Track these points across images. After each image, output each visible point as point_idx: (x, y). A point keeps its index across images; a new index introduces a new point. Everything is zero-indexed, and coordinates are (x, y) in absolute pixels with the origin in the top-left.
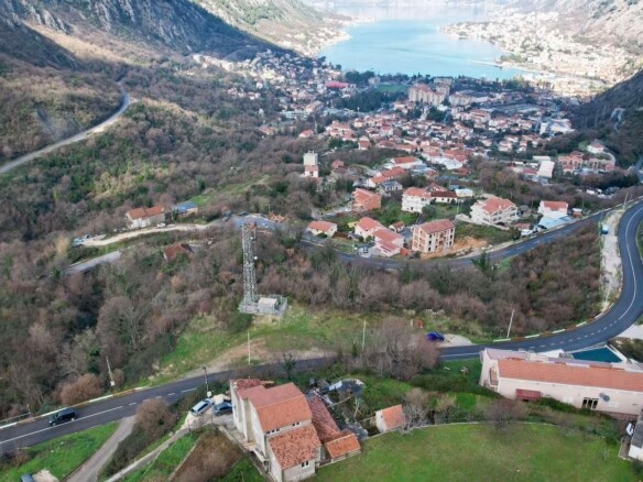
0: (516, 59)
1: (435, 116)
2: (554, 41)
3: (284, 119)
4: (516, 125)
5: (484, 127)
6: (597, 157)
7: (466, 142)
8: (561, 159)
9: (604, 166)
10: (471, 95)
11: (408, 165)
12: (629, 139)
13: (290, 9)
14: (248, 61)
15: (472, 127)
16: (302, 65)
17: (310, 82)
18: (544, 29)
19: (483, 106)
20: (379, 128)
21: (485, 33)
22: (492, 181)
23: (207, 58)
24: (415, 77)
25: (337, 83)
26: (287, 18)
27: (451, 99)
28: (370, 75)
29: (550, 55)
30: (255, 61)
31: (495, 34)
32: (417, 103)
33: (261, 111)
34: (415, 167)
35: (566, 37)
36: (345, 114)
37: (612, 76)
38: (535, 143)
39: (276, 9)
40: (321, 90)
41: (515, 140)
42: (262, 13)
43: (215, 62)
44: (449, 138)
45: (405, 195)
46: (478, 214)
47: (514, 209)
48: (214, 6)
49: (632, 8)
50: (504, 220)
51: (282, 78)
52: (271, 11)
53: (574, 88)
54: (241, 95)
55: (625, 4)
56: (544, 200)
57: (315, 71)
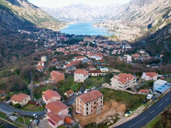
0: (113, 31)
1: (92, 45)
2: (122, 26)
3: (44, 47)
4: (115, 47)
5: (106, 47)
6: (142, 55)
7: (101, 52)
8: (133, 55)
9: (147, 57)
10: (102, 39)
11: (82, 59)
12: (152, 48)
13: (51, 19)
14: (37, 32)
15: (103, 48)
16: (53, 33)
17: (55, 37)
18: (118, 24)
19: (105, 42)
20: (74, 49)
21: (104, 25)
22: (115, 64)
23: (23, 31)
24: (85, 36)
25: (63, 37)
26: (50, 22)
27: (96, 41)
28: (73, 35)
29: (121, 30)
30: (39, 32)
31: (107, 25)
32: (86, 42)
33: (37, 45)
34: (84, 60)
35: (124, 25)
36: (64, 45)
37: (138, 34)
38: (123, 51)
39: (47, 19)
40: (58, 39)
41: (116, 51)
42: (43, 20)
43: (25, 32)
44: (96, 51)
45: (75, 74)
46: (115, 84)
47: (135, 79)
48: (28, 18)
49: (140, 18)
50: (130, 86)
51: (47, 36)
52: (45, 20)
53: (129, 37)
54: (31, 40)
55: (138, 17)
56: (145, 72)
57: (57, 35)
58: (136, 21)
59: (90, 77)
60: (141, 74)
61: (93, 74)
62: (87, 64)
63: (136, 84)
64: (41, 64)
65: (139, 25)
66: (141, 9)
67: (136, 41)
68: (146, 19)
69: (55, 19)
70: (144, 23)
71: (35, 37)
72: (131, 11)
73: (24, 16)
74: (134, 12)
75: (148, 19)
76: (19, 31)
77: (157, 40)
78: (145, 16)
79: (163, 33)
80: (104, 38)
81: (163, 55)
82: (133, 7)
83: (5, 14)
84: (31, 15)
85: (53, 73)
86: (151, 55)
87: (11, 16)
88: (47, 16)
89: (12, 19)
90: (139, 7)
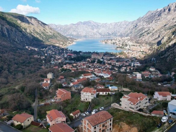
0: (121, 48)
1: (99, 62)
2: (130, 43)
3: (51, 64)
4: (124, 64)
5: (115, 65)
6: (153, 72)
7: (110, 69)
8: (143, 73)
9: (158, 75)
10: (110, 56)
11: (89, 77)
12: (162, 66)
13: (59, 36)
14: (44, 49)
15: (111, 65)
16: (61, 50)
17: (63, 54)
18: (127, 41)
19: (114, 59)
20: (81, 65)
21: (112, 42)
22: (125, 82)
23: (30, 47)
24: (93, 52)
25: (71, 54)
26: (58, 38)
27: (104, 57)
28: (80, 52)
29: (130, 47)
30: (47, 49)
31: (115, 42)
32: (94, 59)
33: (43, 61)
34: (91, 77)
35: (133, 42)
36: (72, 62)
37: (147, 51)
38: (132, 68)
39: (55, 36)
40: (66, 56)
41: (125, 68)
42: (50, 37)
43: (33, 48)
44: (104, 68)
45: (82, 92)
46: (126, 104)
47: (147, 99)
48: (36, 35)
49: (149, 35)
50: (142, 107)
51: (54, 53)
52: (53, 37)
53: (138, 54)
54: (38, 57)
55: (146, 34)
56: (157, 91)
57: (65, 51)
58: (145, 38)
59: (98, 96)
60: (152, 94)
61: (101, 93)
62: (94, 82)
63: (148, 104)
64: (47, 81)
65: (148, 41)
66: (149, 26)
67: (145, 58)
68: (155, 36)
69: (63, 36)
70: (153, 40)
71: (42, 53)
72: (140, 28)
73: (32, 33)
74: (142, 29)
75: (157, 36)
76: (27, 47)
77: (167, 57)
78: (153, 32)
79: (174, 50)
80: (112, 55)
81: (175, 72)
82: (141, 24)
83: (14, 31)
84: (39, 32)
85: (59, 91)
86: (162, 73)
87: (20, 33)
88: (55, 33)
89: (21, 36)
90: (147, 24)
